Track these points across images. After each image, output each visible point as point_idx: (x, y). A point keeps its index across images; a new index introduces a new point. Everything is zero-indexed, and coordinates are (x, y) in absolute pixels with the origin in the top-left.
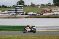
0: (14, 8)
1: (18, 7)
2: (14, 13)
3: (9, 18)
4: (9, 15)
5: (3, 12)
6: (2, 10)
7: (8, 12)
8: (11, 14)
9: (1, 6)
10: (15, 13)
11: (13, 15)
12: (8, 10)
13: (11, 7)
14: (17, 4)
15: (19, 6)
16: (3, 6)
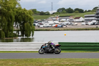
0: (96, 13)
2: (95, 21)
3: (86, 29)
4: (87, 24)
5: (77, 20)
6: (75, 17)
7: (86, 20)
8: (90, 23)
9: (73, 9)
10: (97, 20)
11: (94, 24)
12: (85, 17)
16: (77, 9)
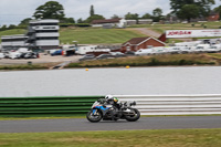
0: (27, 31)
1: (41, 28)
2: (25, 50)
4: (7, 57)
7: (4, 47)
8: (13, 54)
10: (29, 48)
11: (22, 57)
12: (4, 41)
13: (12, 27)
14: (37, 17)
15: (42, 24)
